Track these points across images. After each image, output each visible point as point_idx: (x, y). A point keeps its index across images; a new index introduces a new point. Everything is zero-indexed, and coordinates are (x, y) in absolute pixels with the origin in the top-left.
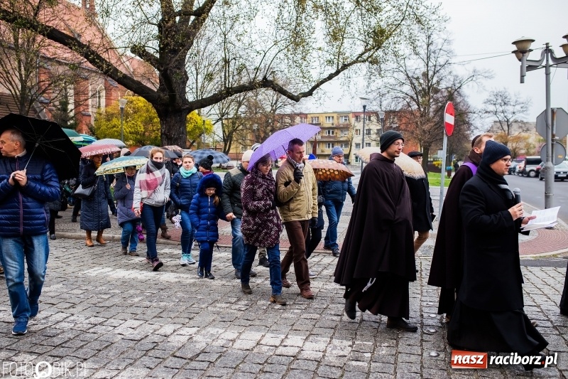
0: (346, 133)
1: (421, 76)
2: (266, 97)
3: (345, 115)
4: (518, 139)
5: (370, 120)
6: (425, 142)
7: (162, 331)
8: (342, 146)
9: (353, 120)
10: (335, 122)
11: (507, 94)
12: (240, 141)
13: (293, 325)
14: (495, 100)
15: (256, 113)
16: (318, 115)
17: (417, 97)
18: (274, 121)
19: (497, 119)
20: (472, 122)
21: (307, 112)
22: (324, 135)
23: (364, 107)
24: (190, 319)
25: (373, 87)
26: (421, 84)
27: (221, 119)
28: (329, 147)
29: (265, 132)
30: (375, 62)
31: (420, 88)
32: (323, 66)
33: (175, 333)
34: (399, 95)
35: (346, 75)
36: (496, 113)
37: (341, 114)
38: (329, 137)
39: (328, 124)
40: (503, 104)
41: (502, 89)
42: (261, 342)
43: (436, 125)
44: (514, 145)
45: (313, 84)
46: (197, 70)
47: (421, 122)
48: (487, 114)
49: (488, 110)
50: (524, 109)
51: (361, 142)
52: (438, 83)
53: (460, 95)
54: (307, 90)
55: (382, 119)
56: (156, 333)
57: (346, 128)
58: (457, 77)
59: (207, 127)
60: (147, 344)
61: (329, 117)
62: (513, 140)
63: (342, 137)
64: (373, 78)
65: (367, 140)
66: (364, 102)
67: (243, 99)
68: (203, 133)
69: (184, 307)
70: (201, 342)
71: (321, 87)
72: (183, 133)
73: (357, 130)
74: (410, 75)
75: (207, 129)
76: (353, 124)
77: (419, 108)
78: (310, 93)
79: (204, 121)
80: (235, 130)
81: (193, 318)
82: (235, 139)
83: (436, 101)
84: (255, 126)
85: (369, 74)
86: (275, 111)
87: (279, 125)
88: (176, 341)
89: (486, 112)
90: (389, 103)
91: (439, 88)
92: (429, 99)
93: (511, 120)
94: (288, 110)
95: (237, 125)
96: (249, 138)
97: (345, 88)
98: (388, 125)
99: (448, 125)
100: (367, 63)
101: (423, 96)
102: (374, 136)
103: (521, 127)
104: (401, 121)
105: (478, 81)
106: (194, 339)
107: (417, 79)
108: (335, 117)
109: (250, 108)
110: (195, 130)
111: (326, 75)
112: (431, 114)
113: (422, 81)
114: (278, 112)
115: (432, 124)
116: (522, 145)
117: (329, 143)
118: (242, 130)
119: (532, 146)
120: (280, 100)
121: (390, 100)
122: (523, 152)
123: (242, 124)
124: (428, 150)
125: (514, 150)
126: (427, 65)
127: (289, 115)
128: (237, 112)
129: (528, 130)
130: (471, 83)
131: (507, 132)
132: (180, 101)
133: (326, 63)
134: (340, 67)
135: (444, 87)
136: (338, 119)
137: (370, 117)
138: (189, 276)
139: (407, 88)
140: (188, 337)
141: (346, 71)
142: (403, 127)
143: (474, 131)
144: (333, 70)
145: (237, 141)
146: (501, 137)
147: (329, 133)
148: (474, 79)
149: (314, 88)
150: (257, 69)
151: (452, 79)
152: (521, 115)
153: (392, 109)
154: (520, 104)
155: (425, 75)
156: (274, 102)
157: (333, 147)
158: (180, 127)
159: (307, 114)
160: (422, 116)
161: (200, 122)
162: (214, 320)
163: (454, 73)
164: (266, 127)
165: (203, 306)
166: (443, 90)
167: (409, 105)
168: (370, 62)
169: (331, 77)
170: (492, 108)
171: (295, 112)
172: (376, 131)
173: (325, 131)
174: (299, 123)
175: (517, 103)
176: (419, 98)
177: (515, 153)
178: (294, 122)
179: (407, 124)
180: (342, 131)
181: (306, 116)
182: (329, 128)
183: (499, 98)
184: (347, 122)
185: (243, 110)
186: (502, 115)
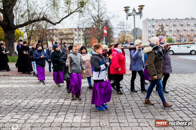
0: (72, 35)
1: (97, 16)
2: (43, 24)
3: (72, 29)
4: (128, 37)
5: (80, 31)
6: (98, 38)
7: (18, 102)
8: (71, 40)
9: (74, 31)
10: (68, 32)
11: (124, 22)
12: (34, 39)
13: (60, 97)
14: (120, 24)
15: (39, 29)
16: (62, 30)
18: (46, 32)
19: (121, 31)
20: (114, 32)
21: (58, 28)
22: (64, 36)
23: (78, 27)
24: (27, 98)
25: (81, 20)
26: (97, 19)
27: (26, 31)
28: (66, 41)
29: (43, 36)
30: (81, 12)
31: (96, 20)
32: (64, 13)
33: (23, 102)
34: (90, 22)
35: (72, 16)
36: (121, 28)
37: (70, 29)
38: (66, 37)
39: (65, 32)
40: (123, 25)
41: (123, 21)
42: (51, 102)
43: (102, 33)
44: (127, 39)
45: (60, 19)
46: (16, 13)
47: (97, 32)
48: (118, 29)
49: (119, 28)
50: (129, 27)
51: (77, 39)
52: (102, 19)
53: (109, 23)
54: (58, 21)
55: (84, 31)
56: (16, 102)
57: (72, 34)
58: (108, 17)
59: (21, 34)
60: (14, 106)
61: (66, 30)
62: (126, 37)
63: (70, 37)
64: (81, 17)
65: (79, 38)
66: (78, 25)
67: (34, 24)
68: (20, 36)
69: (24, 94)
70: (32, 104)
71: (63, 20)
72: (14, 37)
73: (76, 35)
74: (93, 16)
75: (21, 35)
76: (74, 32)
77: (96, 27)
78: (59, 22)
79: (20, 32)
80: (32, 35)
81: (27, 97)
82: (32, 38)
83: (102, 25)
84: (40, 34)
85: (79, 16)
86: (46, 28)
87: (48, 33)
88: (23, 104)
89: (118, 28)
90: (86, 26)
91: (103, 20)
92: (100, 24)
93: (126, 31)
94: (51, 28)
95: (32, 33)
96: (37, 38)
97: (72, 20)
98: (86, 33)
100: (79, 12)
101: (98, 23)
102: (82, 37)
103: (129, 33)
104: (90, 31)
105: (115, 18)
106: (29, 103)
107: (95, 17)
108: (68, 30)
109: (37, 27)
110: (17, 35)
111: (65, 16)
112: (100, 29)
113: (97, 18)
114: (47, 28)
116: (129, 39)
117: (66, 39)
118: (34, 35)
119: (132, 39)
121: (87, 24)
122: (129, 41)
123: (34, 33)
124: (100, 41)
125: (127, 40)
126: (98, 13)
127: (51, 30)
128: (32, 29)
130: (113, 19)
131: (124, 35)
132: (12, 25)
133: (64, 12)
134: (69, 14)
135: (104, 20)
136: (69, 31)
137: (80, 30)
138: (23, 85)
139: (92, 20)
140: (27, 103)
141: (71, 15)
142: (91, 33)
143: (114, 34)
144: (67, 15)
145: (33, 39)
146: (123, 36)
147: (66, 36)
148: (114, 17)
149: (61, 21)
150: (40, 14)
151: (107, 17)
152: (129, 29)
153: (87, 27)
154: (128, 25)
155: (98, 16)
156: (46, 25)
157: (67, 40)
158: (12, 35)
159: (58, 29)
160: (97, 30)
161: (19, 32)
162: (35, 97)
163: (107, 15)
164: (43, 34)
165: (30, 94)
166: (104, 21)
167: (93, 26)
168: (80, 12)
169: (66, 17)
170: (119, 27)
171: (54, 28)
172: (82, 35)
173: (64, 35)
174: (55, 32)
175: (127, 25)
176: (96, 23)
177: (127, 42)
178: (53, 32)
179: (92, 32)
180: (70, 35)
181: (57, 30)
182: (66, 34)
183: (122, 23)
184: (72, 32)
185: (35, 28)
186: (123, 29)
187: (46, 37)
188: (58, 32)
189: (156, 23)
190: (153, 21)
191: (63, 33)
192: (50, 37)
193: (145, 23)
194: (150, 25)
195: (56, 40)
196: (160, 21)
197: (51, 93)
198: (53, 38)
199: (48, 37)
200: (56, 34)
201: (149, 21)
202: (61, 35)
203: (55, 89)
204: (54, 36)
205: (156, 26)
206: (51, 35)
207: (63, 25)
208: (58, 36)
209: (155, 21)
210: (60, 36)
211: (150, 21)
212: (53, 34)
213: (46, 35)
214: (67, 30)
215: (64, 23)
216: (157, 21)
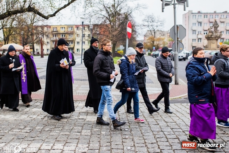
0: (72, 36)
1: (111, 7)
2: (28, 16)
3: (71, 27)
4: (159, 39)
5: (84, 29)
6: (114, 41)
8: (70, 43)
9: (75, 29)
10: (66, 30)
11: (153, 16)
12: (13, 40)
14: (148, 19)
15: (22, 25)
16: (56, 27)
17: (109, 17)
18: (32, 29)
19: (149, 29)
20: (137, 31)
21: (50, 25)
22: (60, 37)
23: (83, 22)
26: (111, 11)
27: (2, 28)
35: (73, 5)
36: (148, 26)
37: (69, 26)
39: (62, 31)
40: (152, 21)
41: (151, 14)
43: (119, 32)
44: (157, 43)
45: (56, 10)
47: (112, 31)
49: (145, 25)
50: (162, 24)
51: (80, 41)
52: (120, 10)
53: (131, 17)
54: (52, 14)
55: (91, 29)
57: (72, 33)
58: (130, 7)
61: (63, 28)
62: (157, 40)
63: (70, 38)
64: (87, 7)
65: (84, 40)
66: (82, 20)
67: (15, 17)
71: (60, 11)
73: (77, 35)
74: (106, 6)
76: (75, 31)
77: (111, 23)
78: (54, 15)
80: (11, 34)
82: (10, 39)
83: (119, 20)
84: (22, 32)
85: (85, 5)
87: (35, 31)
89: (144, 26)
91: (121, 13)
92: (116, 19)
93: (156, 30)
94: (40, 23)
95: (11, 32)
98: (94, 32)
99: (129, 33)
101: (113, 17)
102: (87, 38)
103: (161, 33)
104: (101, 30)
107: (109, 8)
109: (19, 22)
111: (63, 5)
112: (117, 27)
113: (112, 9)
114: (34, 24)
115: (117, 32)
116: (161, 42)
118: (14, 34)
119: (166, 43)
120: (35, 18)
121: (95, 19)
122: (162, 46)
123: (14, 31)
124: (115, 45)
125: (158, 45)
126: (114, 1)
127: (41, 26)
128: (12, 24)
129: (164, 35)
131: (154, 36)
135: (123, 12)
136: (67, 28)
137: (84, 28)
142: (102, 33)
143: (138, 35)
146: (151, 38)
147: (63, 36)
148: (138, 9)
150: (25, 1)
151: (127, 9)
152: (161, 27)
153: (96, 23)
154: (160, 21)
155: (113, 6)
156: (32, 19)
160: (112, 28)
164: (28, 33)
166: (123, 14)
167: (105, 21)
169: (65, 6)
170: (146, 23)
171: (44, 24)
172: (88, 35)
173: (60, 35)
174: (47, 31)
175: (158, 21)
176: (110, 18)
177: (158, 47)
178: (43, 30)
179: (104, 32)
180: (70, 35)
181: (50, 27)
182: (63, 34)
183: (150, 18)
184: (72, 30)
185: (15, 23)
186: (151, 27)
187: (32, 37)
188: (51, 31)
189: (205, 17)
190: (199, 16)
191: (58, 32)
192: (37, 38)
193: (187, 18)
194: (195, 21)
195: (48, 42)
196: (210, 15)
197: (41, 132)
198: (43, 39)
199: (35, 37)
200: (47, 34)
201: (193, 16)
202: (55, 36)
203: (47, 124)
204: (45, 36)
205: (205, 23)
206: (40, 34)
207: (60, 19)
208: (51, 36)
209: (203, 15)
210: (53, 36)
211: (195, 16)
212: (43, 33)
213: (32, 34)
214: (65, 28)
215: (61, 17)
216: (206, 15)
